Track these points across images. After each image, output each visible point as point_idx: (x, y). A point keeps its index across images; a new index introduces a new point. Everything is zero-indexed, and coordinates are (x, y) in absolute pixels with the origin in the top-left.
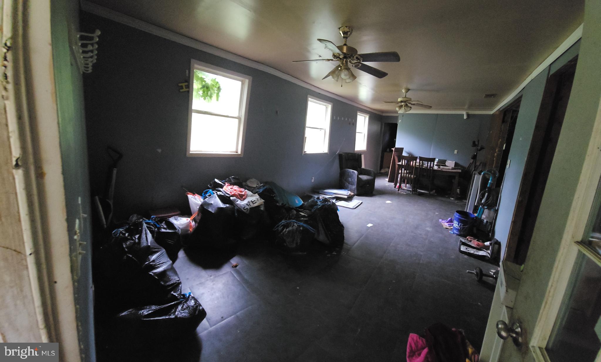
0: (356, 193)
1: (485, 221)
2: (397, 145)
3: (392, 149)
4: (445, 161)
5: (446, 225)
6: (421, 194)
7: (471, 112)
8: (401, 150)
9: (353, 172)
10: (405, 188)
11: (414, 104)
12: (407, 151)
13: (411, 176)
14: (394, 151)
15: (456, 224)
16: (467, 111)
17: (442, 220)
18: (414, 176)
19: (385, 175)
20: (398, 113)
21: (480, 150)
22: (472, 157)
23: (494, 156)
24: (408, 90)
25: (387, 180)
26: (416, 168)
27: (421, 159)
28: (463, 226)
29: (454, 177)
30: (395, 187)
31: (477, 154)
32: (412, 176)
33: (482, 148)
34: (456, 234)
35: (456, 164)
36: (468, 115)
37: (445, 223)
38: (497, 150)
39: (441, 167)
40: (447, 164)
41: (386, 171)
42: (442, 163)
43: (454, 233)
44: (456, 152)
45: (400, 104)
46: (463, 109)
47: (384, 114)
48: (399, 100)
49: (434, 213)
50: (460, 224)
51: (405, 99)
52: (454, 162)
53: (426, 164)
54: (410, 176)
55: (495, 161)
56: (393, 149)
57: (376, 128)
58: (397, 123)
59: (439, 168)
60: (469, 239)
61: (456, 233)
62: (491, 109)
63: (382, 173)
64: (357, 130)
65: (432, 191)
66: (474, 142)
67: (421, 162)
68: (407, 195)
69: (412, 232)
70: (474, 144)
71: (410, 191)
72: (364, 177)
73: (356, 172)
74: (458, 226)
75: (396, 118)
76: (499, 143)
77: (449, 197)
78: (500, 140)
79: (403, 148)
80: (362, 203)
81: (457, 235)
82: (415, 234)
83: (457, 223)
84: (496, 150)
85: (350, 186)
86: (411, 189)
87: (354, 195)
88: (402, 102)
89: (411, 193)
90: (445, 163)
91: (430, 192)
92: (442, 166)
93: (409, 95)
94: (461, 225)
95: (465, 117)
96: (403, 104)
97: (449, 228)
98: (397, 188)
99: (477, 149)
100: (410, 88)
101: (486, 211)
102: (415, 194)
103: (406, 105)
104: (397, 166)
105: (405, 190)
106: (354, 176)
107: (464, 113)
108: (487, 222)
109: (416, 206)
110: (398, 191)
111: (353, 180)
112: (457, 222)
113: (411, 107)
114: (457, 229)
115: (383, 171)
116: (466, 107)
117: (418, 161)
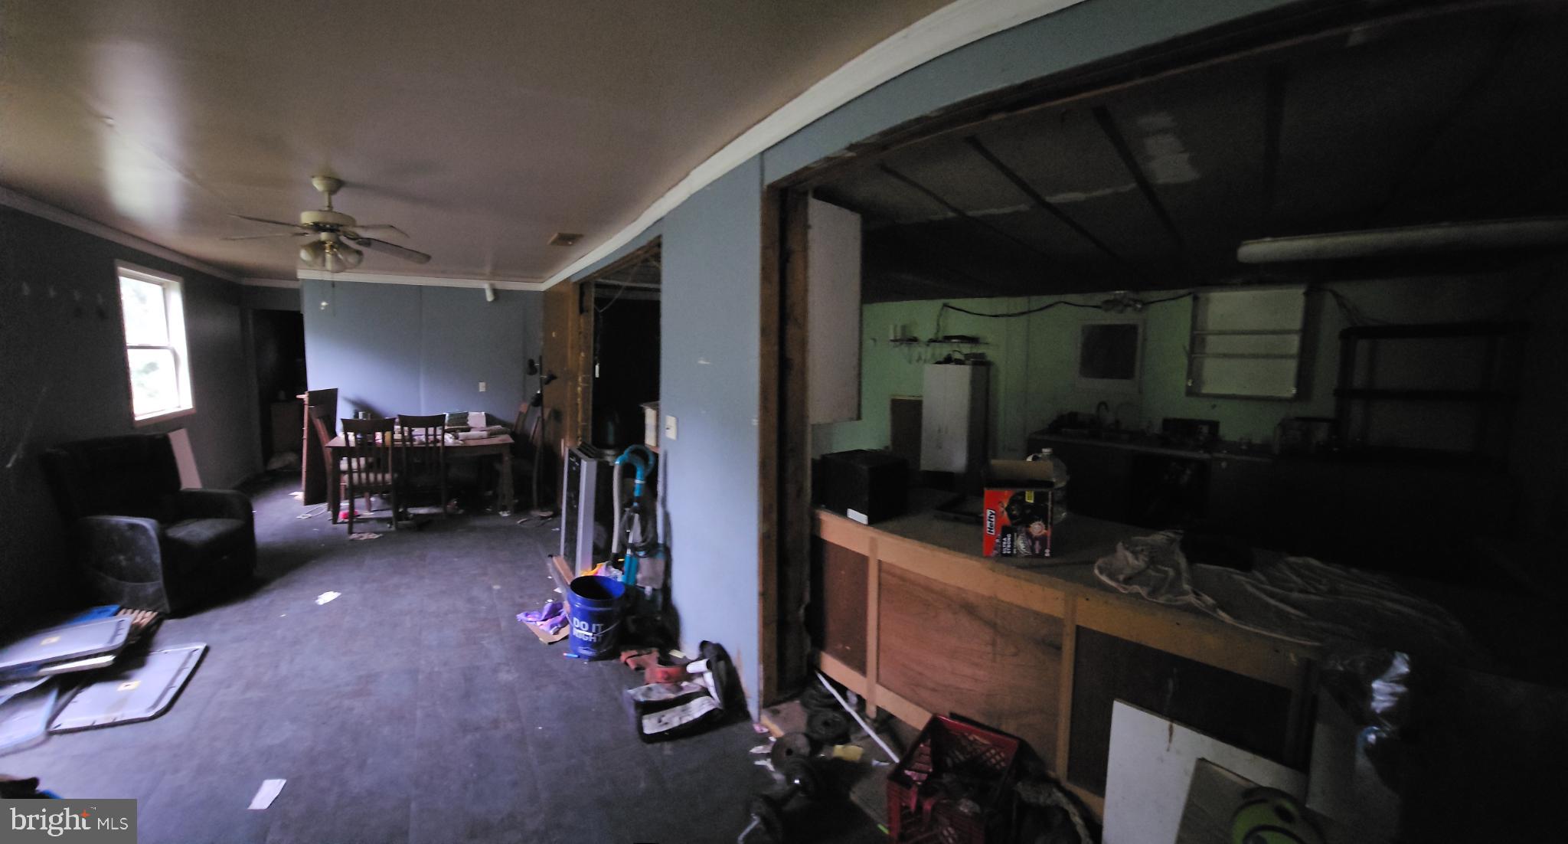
0: (167, 608)
1: (648, 590)
2: (316, 382)
3: (299, 396)
4: (466, 415)
5: (543, 629)
6: (423, 525)
7: (501, 285)
8: (327, 400)
9: (133, 527)
10: (367, 514)
11: (368, 242)
12: (351, 396)
13: (383, 477)
14: (306, 402)
15: (582, 631)
16: (492, 282)
17: (527, 615)
18: (392, 476)
19: (286, 478)
20: (298, 280)
21: (548, 382)
22: (532, 401)
23: (576, 394)
24: (336, 185)
25: (299, 495)
26: (396, 450)
27: (408, 422)
28: (603, 629)
29: (499, 458)
30: (335, 520)
31: (541, 391)
32: (388, 477)
33: (552, 377)
34: (587, 660)
35: (490, 420)
36: (495, 292)
37: (539, 623)
38: (580, 379)
39: (461, 434)
40: (471, 423)
41: (287, 462)
42: (460, 422)
43: (579, 657)
44: (482, 387)
45: (312, 237)
46: (480, 276)
47: (245, 281)
48: (307, 218)
49: (490, 589)
50: (594, 626)
51: (330, 219)
52: (483, 413)
53: (419, 433)
54: (380, 477)
55: (580, 406)
56: (305, 397)
57: (222, 325)
58: (299, 312)
59: (457, 438)
60: (629, 661)
61: (586, 657)
62: (541, 279)
63: (275, 470)
64: (131, 338)
65: (448, 502)
66: (531, 363)
67: (406, 428)
68: (385, 539)
69: (465, 727)
70: (532, 369)
71: (388, 520)
72: (199, 531)
73: (146, 523)
74: (591, 634)
75: (296, 294)
76: (581, 363)
77: (495, 513)
78: (583, 354)
79: (335, 391)
80: (207, 650)
81: (591, 659)
82: (478, 735)
83: (584, 625)
84: (578, 378)
85: (128, 586)
86: (389, 514)
87: (157, 623)
88: (318, 227)
89: (393, 529)
90: (465, 423)
91: (445, 508)
92: (463, 430)
93: (343, 202)
94: (597, 628)
95: (490, 297)
96: (324, 236)
97: (558, 638)
98: (343, 523)
99: (541, 379)
100: (343, 177)
101: (645, 563)
102: (409, 528)
103: (338, 245)
104: (328, 453)
105: (371, 522)
106: (142, 541)
107: (486, 286)
108: (654, 590)
109: (427, 581)
110: (351, 532)
111: (138, 559)
112: (583, 623)
113: (359, 253)
114: (585, 644)
115: (276, 464)
116: (488, 270)
117: (397, 428)
